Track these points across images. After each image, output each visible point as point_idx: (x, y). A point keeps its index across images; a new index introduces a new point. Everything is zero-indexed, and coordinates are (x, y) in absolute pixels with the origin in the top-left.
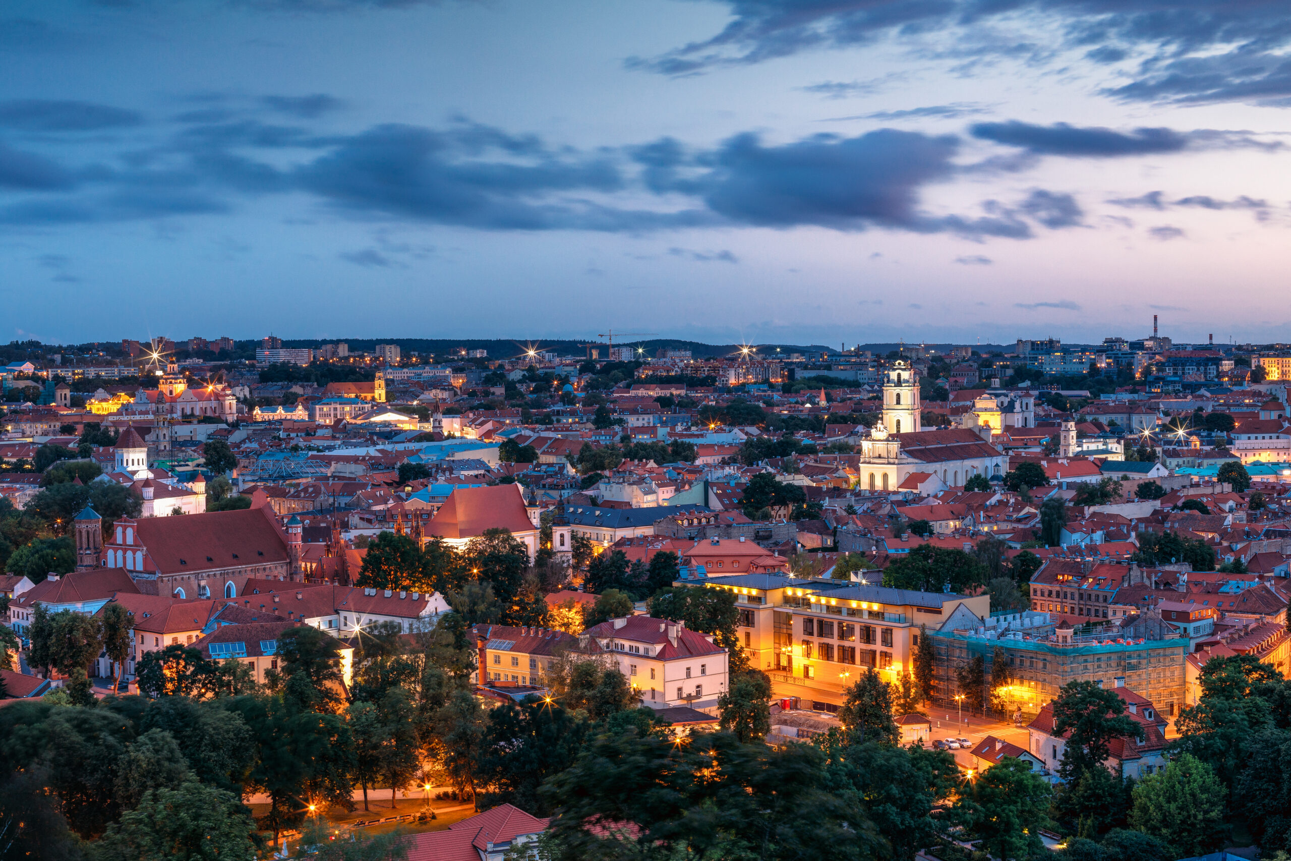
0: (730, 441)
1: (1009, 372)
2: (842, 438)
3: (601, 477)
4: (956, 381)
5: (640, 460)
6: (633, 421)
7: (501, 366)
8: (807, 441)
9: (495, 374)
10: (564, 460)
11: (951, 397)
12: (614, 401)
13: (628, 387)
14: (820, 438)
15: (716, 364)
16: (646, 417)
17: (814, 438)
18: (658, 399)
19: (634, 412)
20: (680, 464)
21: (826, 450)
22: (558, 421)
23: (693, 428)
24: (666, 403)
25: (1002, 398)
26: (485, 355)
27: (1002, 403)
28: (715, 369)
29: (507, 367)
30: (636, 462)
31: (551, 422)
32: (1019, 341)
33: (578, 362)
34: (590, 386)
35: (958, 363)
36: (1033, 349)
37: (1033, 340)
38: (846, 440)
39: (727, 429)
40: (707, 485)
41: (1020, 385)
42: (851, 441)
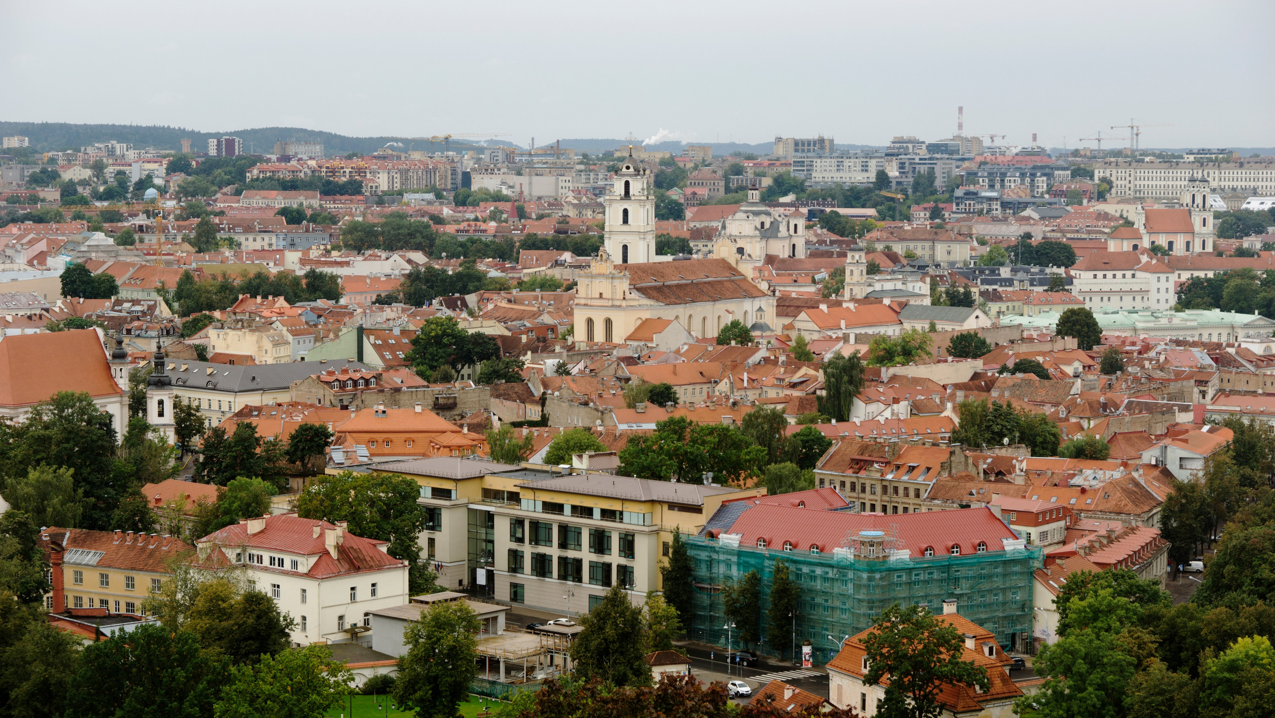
0: (389, 272)
1: (767, 182)
2: (544, 271)
3: (211, 319)
4: (694, 194)
5: (265, 297)
6: (250, 243)
7: (52, 161)
8: (494, 273)
9: (44, 171)
10: (154, 296)
11: (688, 214)
12: (221, 213)
13: (238, 193)
14: (513, 268)
15: (361, 163)
16: (266, 237)
17: (504, 270)
18: (284, 212)
19: (248, 229)
20: (321, 303)
21: (521, 285)
22: (142, 241)
23: (335, 253)
24: (294, 217)
25: (763, 218)
26: (26, 144)
27: (763, 224)
28: (360, 171)
29: (61, 162)
30: (259, 299)
31: (132, 243)
32: (779, 140)
33: (164, 157)
34: (184, 191)
35: (696, 167)
36: (796, 151)
37: (797, 137)
38: (550, 272)
39: (384, 255)
40: (361, 331)
41: (782, 200)
42: (557, 273)
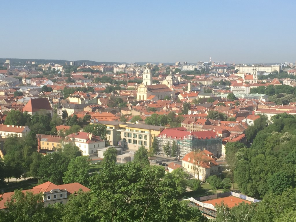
1: (174, 70)
3: (70, 96)
4: (161, 72)
6: (78, 81)
8: (123, 87)
9: (40, 68)
10: (59, 91)
11: (159, 76)
12: (72, 76)
13: (76, 72)
14: (126, 86)
15: (99, 67)
16: (81, 80)
18: (84, 76)
20: (90, 93)
21: (128, 89)
23: (93, 83)
26: (36, 63)
29: (43, 67)
30: (79, 92)
33: (62, 66)
34: (66, 72)
36: (180, 64)
38: (133, 87)
39: (102, 84)
40: (98, 98)
41: (177, 73)
42: (134, 87)
